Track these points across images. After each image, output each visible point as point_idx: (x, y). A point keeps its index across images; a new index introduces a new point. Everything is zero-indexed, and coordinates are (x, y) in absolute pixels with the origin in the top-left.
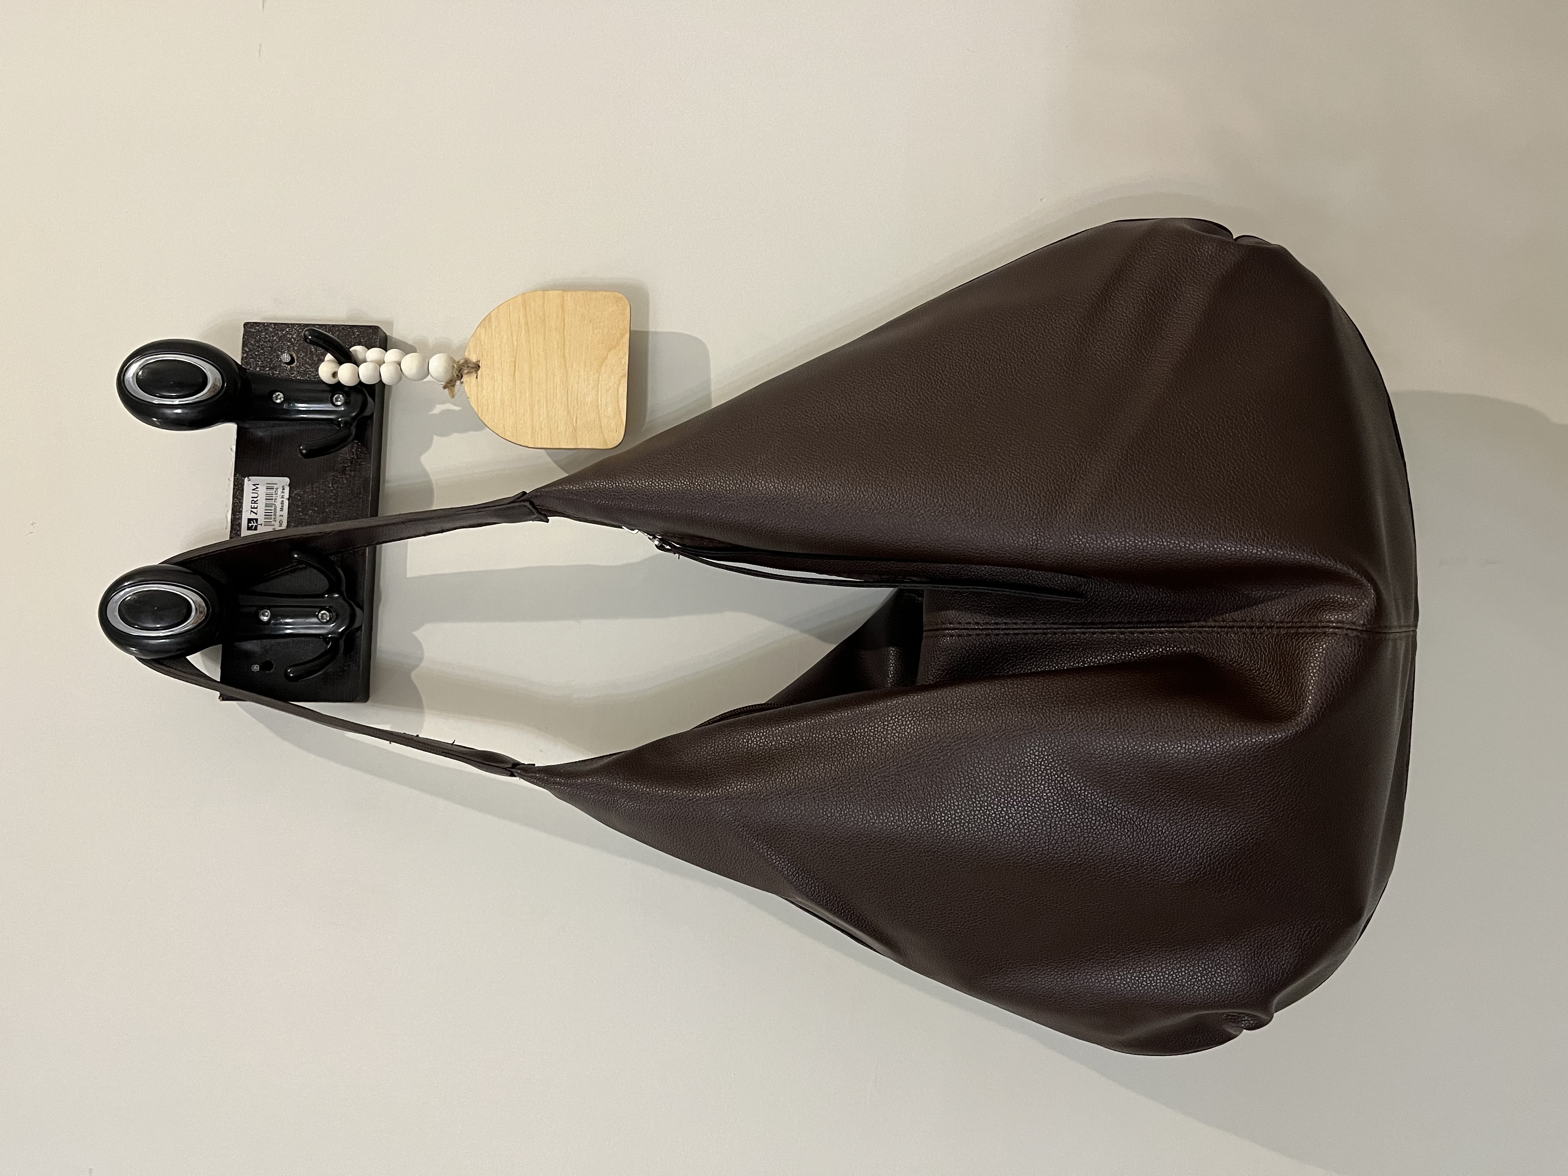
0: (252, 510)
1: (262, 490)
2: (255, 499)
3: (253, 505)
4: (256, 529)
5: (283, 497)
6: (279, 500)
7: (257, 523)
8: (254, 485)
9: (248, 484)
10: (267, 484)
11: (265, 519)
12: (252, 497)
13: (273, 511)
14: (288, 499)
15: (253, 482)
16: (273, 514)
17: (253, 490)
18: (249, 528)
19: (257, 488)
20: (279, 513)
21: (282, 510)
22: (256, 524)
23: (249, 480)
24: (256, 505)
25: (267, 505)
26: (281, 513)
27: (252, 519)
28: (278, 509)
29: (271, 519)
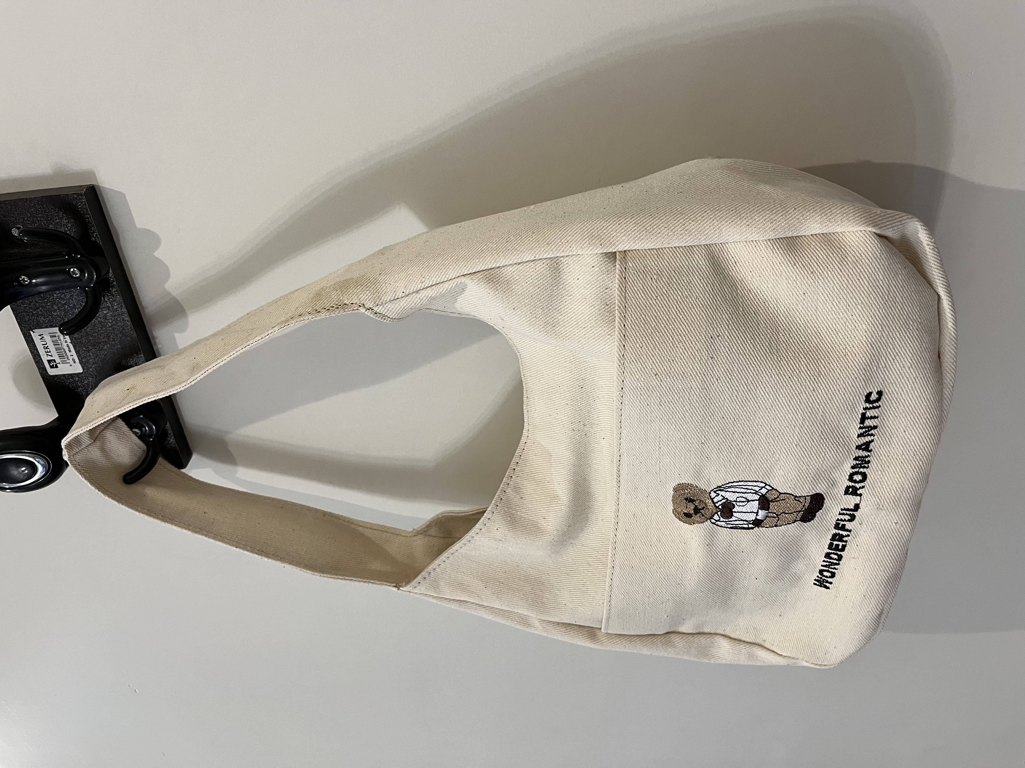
0: (48, 354)
1: (48, 338)
2: (46, 346)
3: (46, 350)
4: (57, 367)
5: (66, 342)
6: (65, 344)
7: (55, 362)
8: (40, 335)
9: (35, 335)
10: (49, 333)
11: (60, 359)
12: (43, 345)
13: (63, 353)
14: (71, 343)
15: (37, 333)
16: (64, 355)
17: (41, 339)
18: (52, 367)
19: (43, 337)
20: (69, 354)
21: (70, 351)
22: (55, 364)
23: (34, 332)
24: (48, 350)
25: (57, 349)
26: (71, 353)
27: (51, 360)
28: (67, 352)
29: (65, 358)
